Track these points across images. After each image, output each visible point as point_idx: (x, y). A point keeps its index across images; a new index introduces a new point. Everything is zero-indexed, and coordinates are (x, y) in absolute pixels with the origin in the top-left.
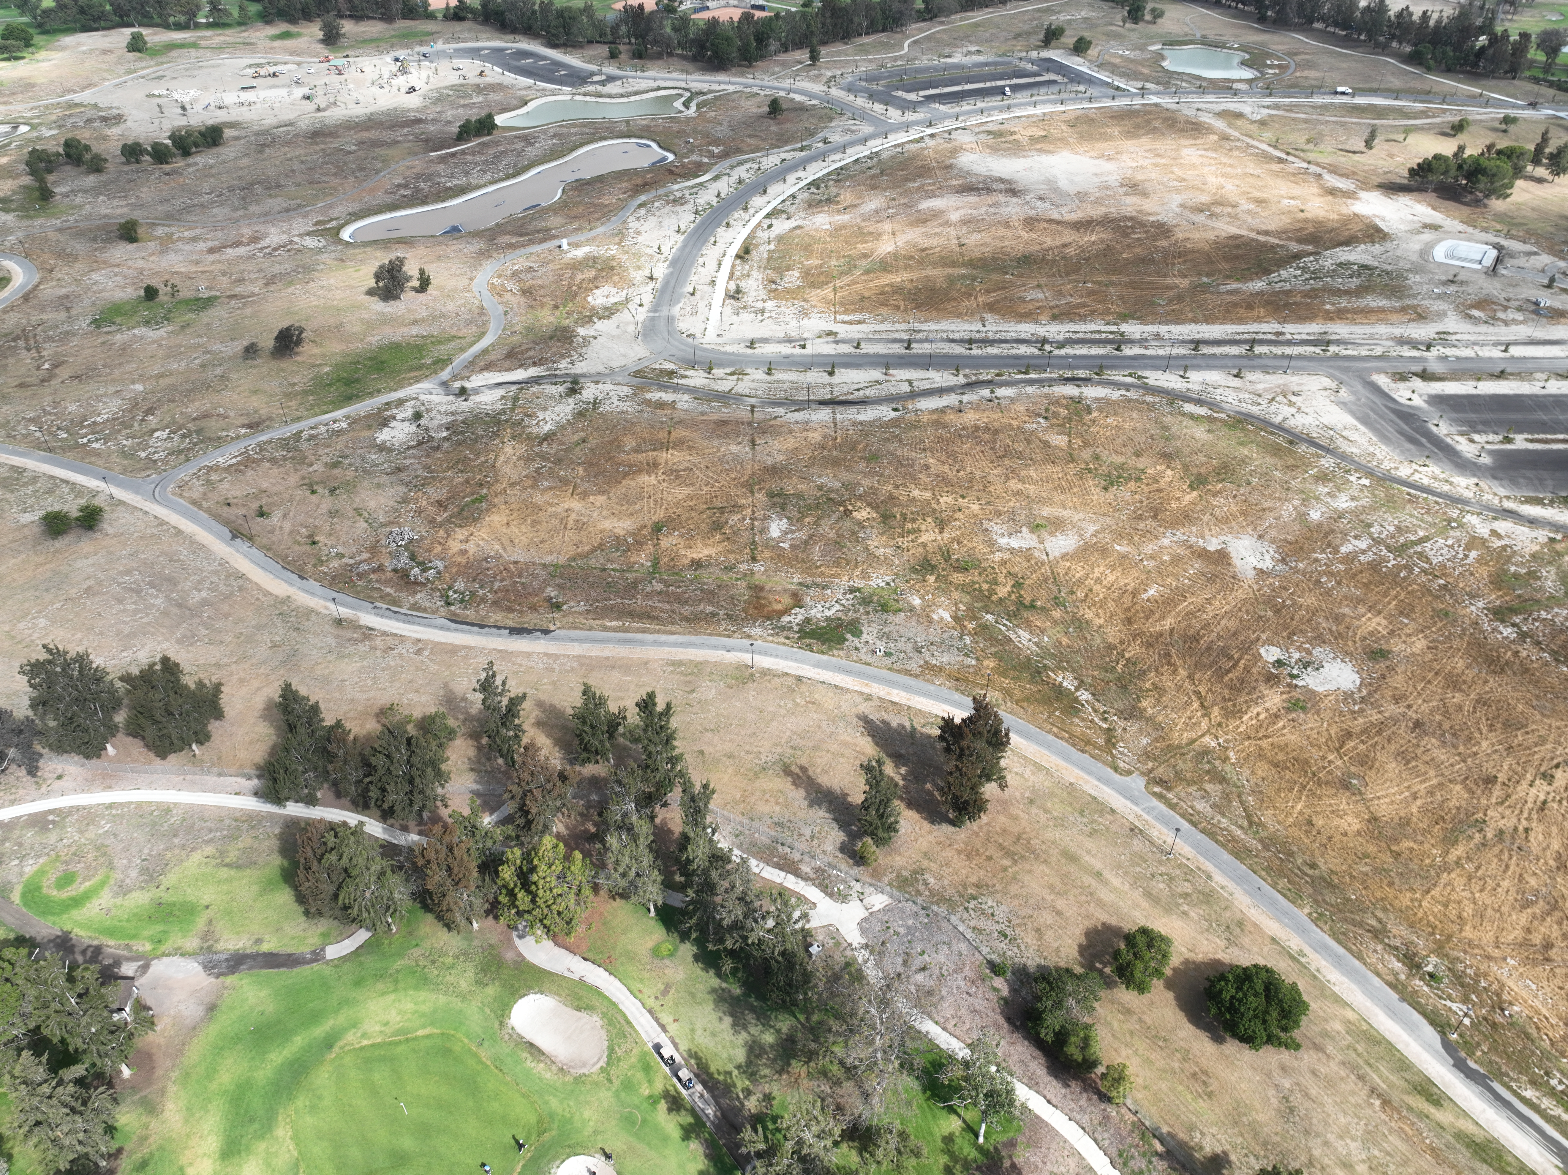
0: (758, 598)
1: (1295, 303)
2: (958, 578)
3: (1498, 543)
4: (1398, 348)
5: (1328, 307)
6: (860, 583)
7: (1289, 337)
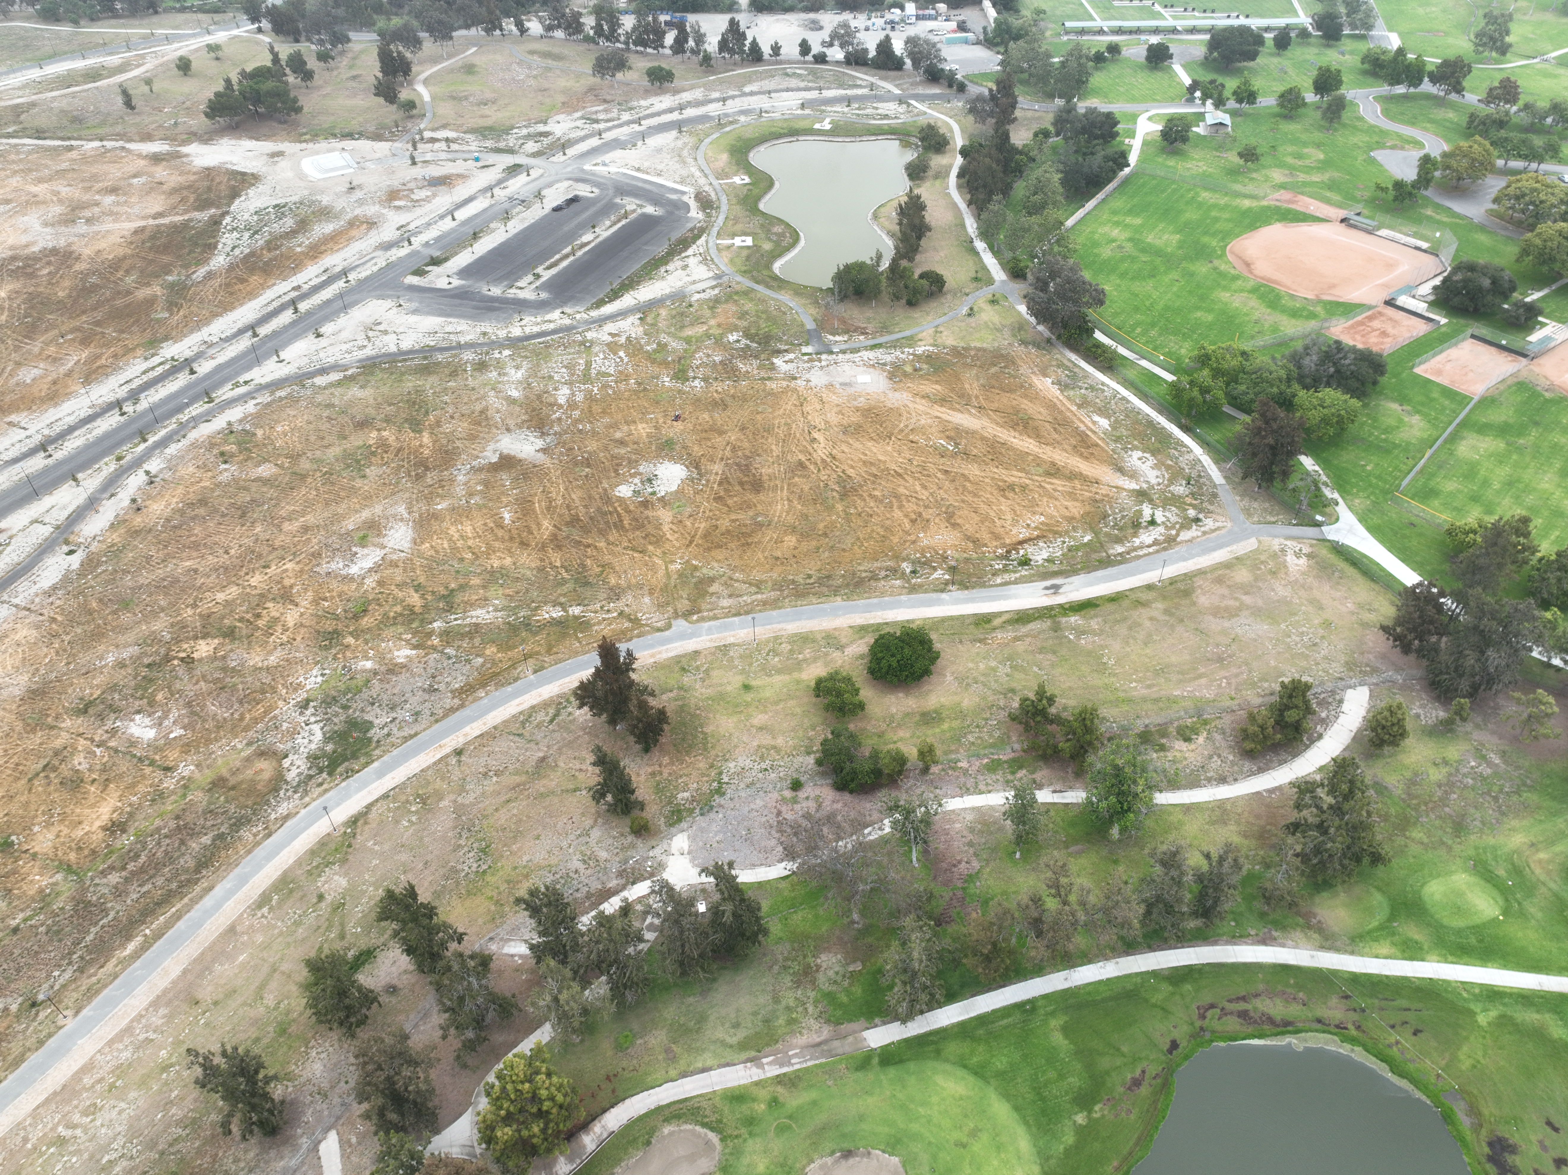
0: (233, 788)
1: (271, 260)
2: (366, 621)
3: (623, 340)
4: (389, 253)
5: (299, 249)
6: (302, 695)
7: (306, 287)
